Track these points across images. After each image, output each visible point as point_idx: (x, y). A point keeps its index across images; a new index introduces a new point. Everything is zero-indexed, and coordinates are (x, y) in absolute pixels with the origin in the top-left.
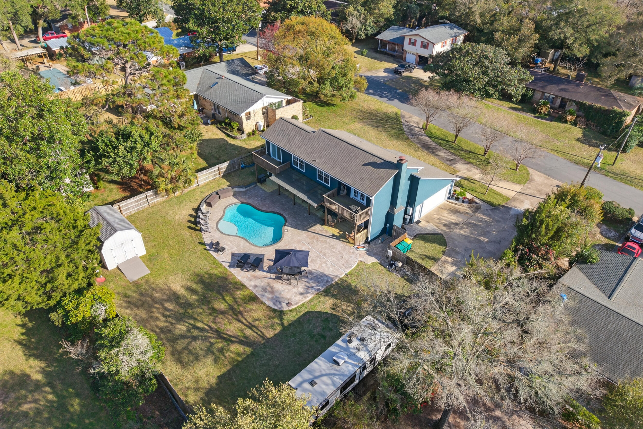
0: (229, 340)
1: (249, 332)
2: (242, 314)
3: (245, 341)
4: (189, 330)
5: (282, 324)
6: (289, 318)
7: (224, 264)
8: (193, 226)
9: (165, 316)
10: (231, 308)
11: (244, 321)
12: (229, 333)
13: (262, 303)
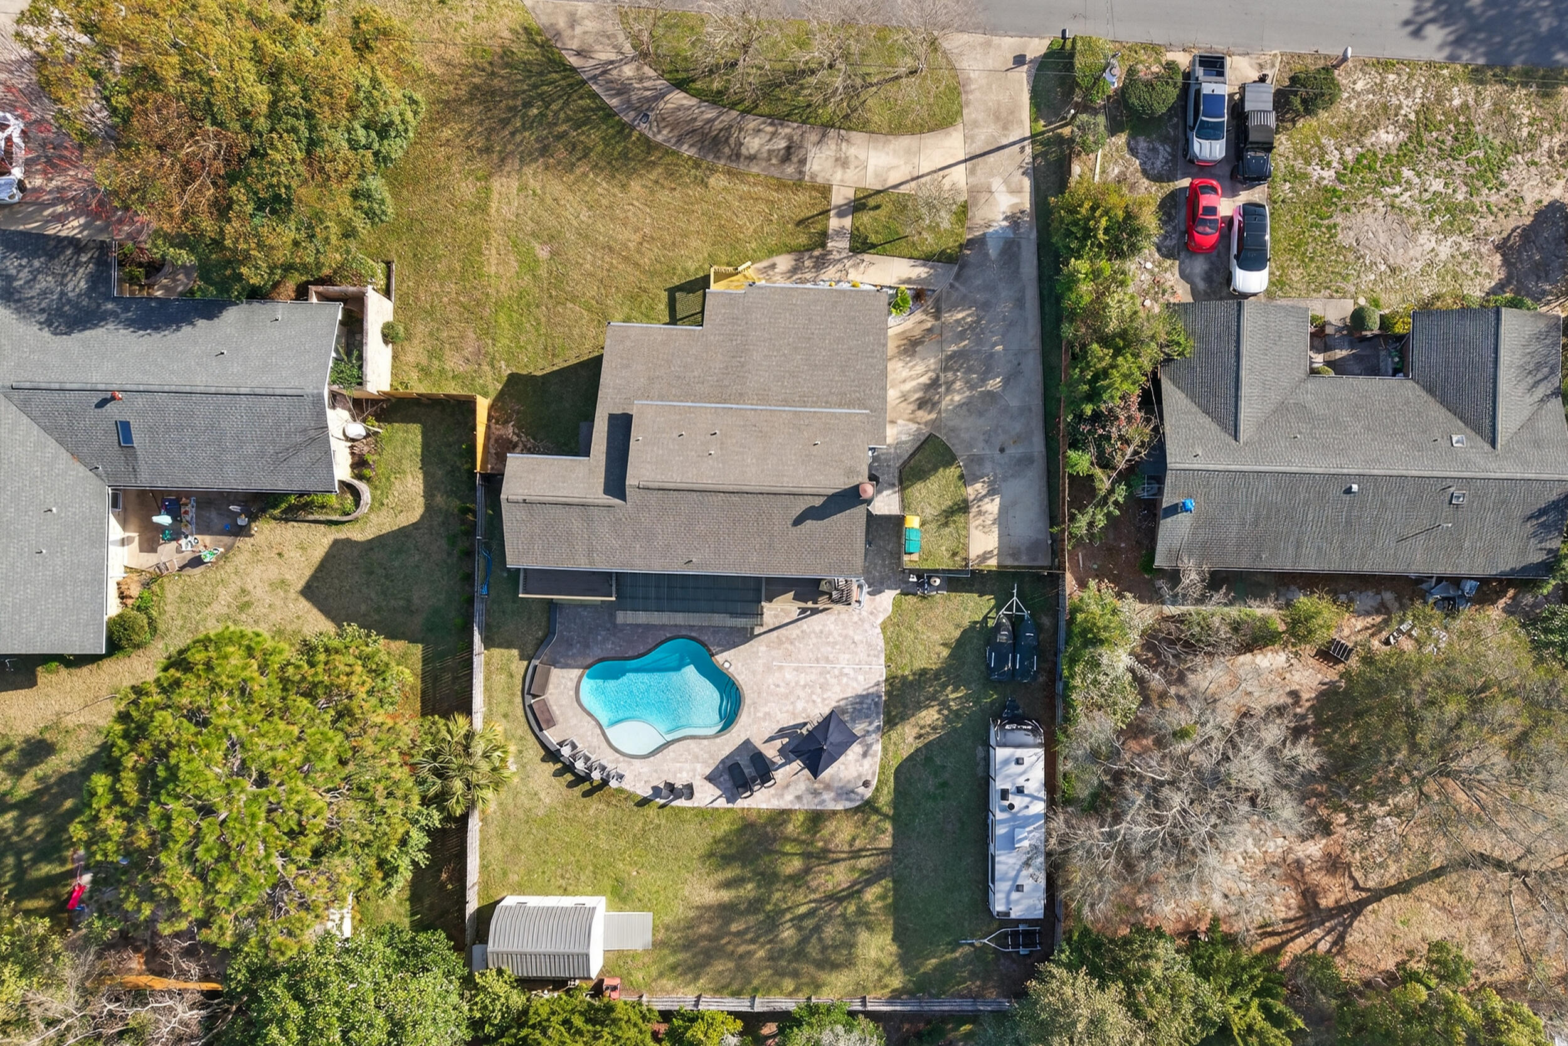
0: (853, 892)
1: (863, 863)
2: (830, 851)
3: (871, 878)
4: (799, 929)
5: (886, 816)
6: (885, 800)
7: (715, 805)
8: (586, 786)
9: (752, 941)
10: (807, 855)
11: (843, 856)
12: (845, 886)
13: (834, 813)
